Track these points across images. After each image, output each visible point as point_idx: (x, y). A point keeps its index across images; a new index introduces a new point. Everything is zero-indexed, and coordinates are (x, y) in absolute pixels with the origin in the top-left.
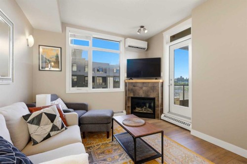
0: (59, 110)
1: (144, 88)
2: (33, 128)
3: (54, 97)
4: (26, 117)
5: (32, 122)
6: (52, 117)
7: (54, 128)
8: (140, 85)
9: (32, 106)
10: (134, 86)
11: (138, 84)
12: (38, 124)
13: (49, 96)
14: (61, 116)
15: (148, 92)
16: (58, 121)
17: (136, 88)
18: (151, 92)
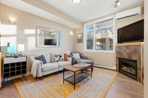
1: (127, 51)
4: (55, 55)
8: (124, 48)
10: (120, 49)
11: (123, 47)
12: (57, 57)
15: (130, 54)
16: (62, 58)
17: (122, 50)
18: (133, 55)
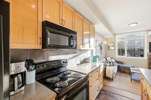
0: (112, 62)
2: (107, 64)
3: (112, 58)
4: (106, 61)
5: (106, 62)
6: (110, 63)
7: (110, 65)
9: (106, 60)
12: (108, 63)
13: (110, 58)
14: (112, 63)
16: (112, 64)
